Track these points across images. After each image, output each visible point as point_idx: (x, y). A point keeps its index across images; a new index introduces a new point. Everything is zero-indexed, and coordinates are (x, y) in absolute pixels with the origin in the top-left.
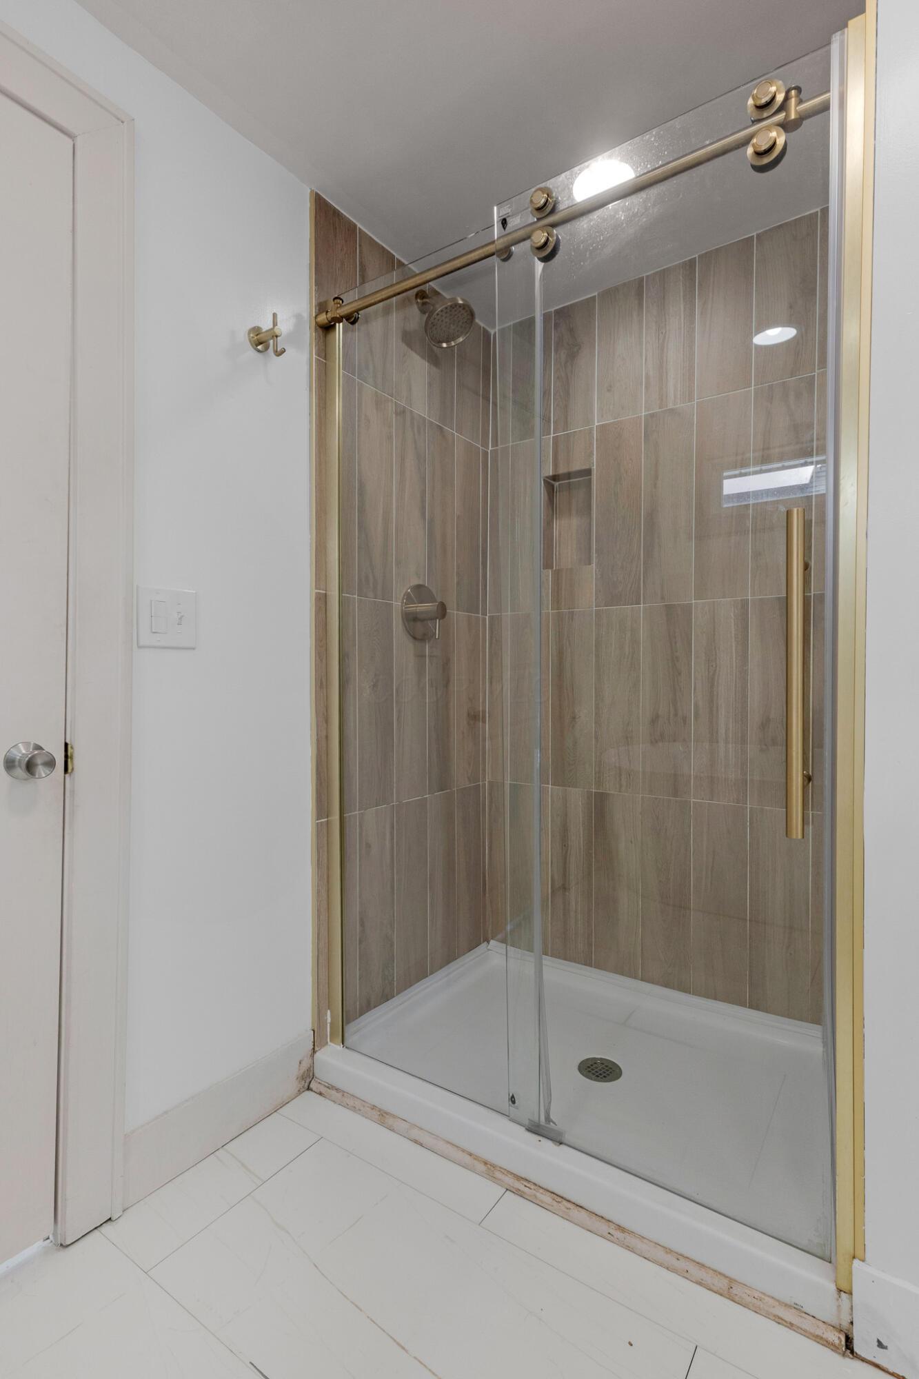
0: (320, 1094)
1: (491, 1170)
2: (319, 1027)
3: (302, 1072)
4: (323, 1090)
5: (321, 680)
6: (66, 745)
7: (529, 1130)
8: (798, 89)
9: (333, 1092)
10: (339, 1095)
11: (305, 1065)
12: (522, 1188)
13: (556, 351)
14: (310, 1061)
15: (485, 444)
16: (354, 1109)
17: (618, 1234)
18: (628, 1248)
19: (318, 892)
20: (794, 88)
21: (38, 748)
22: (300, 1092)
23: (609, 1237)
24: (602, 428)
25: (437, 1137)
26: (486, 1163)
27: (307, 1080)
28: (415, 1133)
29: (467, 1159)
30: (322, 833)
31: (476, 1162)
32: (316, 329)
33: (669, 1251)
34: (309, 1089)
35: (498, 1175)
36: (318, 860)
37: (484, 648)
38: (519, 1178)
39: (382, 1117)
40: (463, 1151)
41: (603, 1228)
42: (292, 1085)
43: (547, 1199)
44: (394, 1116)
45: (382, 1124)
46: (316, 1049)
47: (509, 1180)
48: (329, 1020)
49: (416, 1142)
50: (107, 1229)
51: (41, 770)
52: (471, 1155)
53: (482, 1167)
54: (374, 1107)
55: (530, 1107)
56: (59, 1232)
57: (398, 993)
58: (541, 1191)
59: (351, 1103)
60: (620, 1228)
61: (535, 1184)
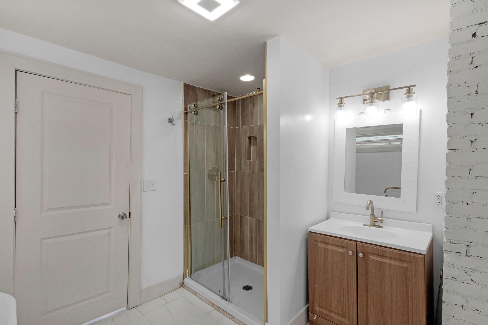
0: (184, 288)
1: (213, 305)
2: (185, 273)
3: (181, 283)
4: (185, 287)
5: (186, 194)
6: (129, 212)
7: (221, 297)
8: (259, 89)
9: (187, 288)
10: (188, 288)
11: (182, 281)
12: (218, 309)
13: (250, 104)
14: (182, 280)
15: (234, 126)
16: (190, 291)
17: (232, 318)
18: (233, 321)
19: (185, 242)
20: (258, 88)
21: (124, 214)
22: (180, 287)
23: (231, 319)
24: (259, 125)
25: (204, 298)
26: (212, 304)
27: (182, 285)
28: (201, 297)
29: (209, 303)
30: (185, 229)
31: (210, 303)
32: (184, 114)
33: (240, 321)
34: (182, 287)
35: (214, 306)
36: (185, 235)
37: (234, 180)
38: (217, 307)
39: (195, 293)
40: (209, 301)
41: (230, 317)
42: (178, 286)
43: (222, 311)
44: (197, 293)
45: (195, 295)
46: (184, 278)
47: (216, 307)
48: (187, 272)
49: (200, 299)
50: (137, 307)
51: (124, 218)
52: (210, 302)
53: (211, 304)
54: (194, 291)
55: (222, 293)
56: (128, 306)
57: (207, 267)
58: (221, 309)
59: (190, 290)
60: (233, 317)
61: (220, 308)
